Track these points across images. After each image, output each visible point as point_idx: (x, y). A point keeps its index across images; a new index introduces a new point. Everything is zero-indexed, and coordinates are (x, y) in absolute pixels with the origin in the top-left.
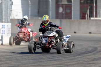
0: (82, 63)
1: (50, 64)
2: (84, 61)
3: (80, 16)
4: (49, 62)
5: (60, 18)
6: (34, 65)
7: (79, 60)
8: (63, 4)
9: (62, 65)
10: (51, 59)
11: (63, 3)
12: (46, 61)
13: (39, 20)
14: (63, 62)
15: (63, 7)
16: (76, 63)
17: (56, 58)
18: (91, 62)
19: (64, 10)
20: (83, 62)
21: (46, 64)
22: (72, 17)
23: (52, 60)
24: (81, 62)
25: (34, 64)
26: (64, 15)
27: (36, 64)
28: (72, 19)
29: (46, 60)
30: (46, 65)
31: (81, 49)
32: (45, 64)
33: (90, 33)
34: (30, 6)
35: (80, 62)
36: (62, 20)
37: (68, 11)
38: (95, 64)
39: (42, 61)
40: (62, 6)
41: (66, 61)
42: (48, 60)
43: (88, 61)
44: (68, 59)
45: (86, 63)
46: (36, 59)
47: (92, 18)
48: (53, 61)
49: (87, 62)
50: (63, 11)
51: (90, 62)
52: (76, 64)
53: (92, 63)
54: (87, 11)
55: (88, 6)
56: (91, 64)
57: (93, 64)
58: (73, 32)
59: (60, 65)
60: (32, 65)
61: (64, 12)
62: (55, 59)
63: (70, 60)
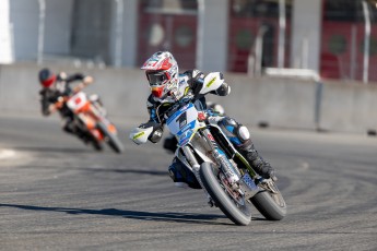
1: (115, 229)
3: (229, 62)
6: (52, 228)
8: (164, 16)
11: (167, 10)
15: (163, 25)
19: (170, 37)
21: (99, 229)
22: (200, 63)
25: (55, 225)
30: (98, 233)
32: (95, 230)
33: (263, 125)
34: (42, 16)
37: (183, 41)
38: (281, 235)
40: (163, 20)
47: (271, 71)
50: (165, 39)
52: (210, 232)
53: (271, 233)
54: (252, 44)
56: (268, 236)
57: (275, 236)
59: (151, 235)
60: (47, 229)
61: (167, 45)
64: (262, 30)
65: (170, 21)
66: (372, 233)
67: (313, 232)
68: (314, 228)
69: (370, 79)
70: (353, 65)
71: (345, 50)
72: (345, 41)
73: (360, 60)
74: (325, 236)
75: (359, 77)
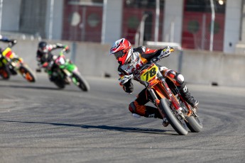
0: (125, 146)
1: (48, 145)
2: (130, 142)
4: (43, 140)
5: (73, 40)
6: (7, 144)
7: (117, 138)
8: (82, 6)
9: (76, 149)
10: (50, 134)
11: (82, 3)
12: (37, 137)
13: (22, 40)
14: (79, 141)
15: (80, 13)
16: (110, 145)
17: (60, 132)
18: (146, 146)
19: (84, 21)
20: (126, 144)
21: (37, 145)
22: (103, 38)
23: (51, 137)
24: (122, 144)
25: (9, 143)
26: (83, 33)
27: (12, 144)
28: (103, 43)
29: (36, 135)
30: (36, 148)
31: (121, 115)
32: (35, 145)
34: (1, 6)
35: (120, 143)
36: (78, 43)
37: (93, 23)
38: (156, 150)
39: (27, 136)
40: (80, 10)
41: (86, 141)
42: (42, 135)
43: (140, 143)
44: (90, 135)
45: (134, 146)
46: (14, 133)
47: (150, 43)
48: (55, 139)
49: (135, 144)
50: (81, 22)
51: (142, 146)
52: (109, 148)
53: (149, 148)
54: (138, 25)
55: (143, 12)
56: (147, 151)
57: (151, 151)
58: (103, 74)
59: (70, 150)
60: (3, 145)
61: (82, 26)
62: (59, 134)
63: (95, 139)
64: (145, 17)
65: (84, 10)
66: (215, 150)
67: (176, 148)
68: (177, 146)
69: (214, 49)
70: (204, 40)
71: (198, 30)
72: (199, 25)
73: (208, 37)
74: (184, 151)
75: (207, 48)
